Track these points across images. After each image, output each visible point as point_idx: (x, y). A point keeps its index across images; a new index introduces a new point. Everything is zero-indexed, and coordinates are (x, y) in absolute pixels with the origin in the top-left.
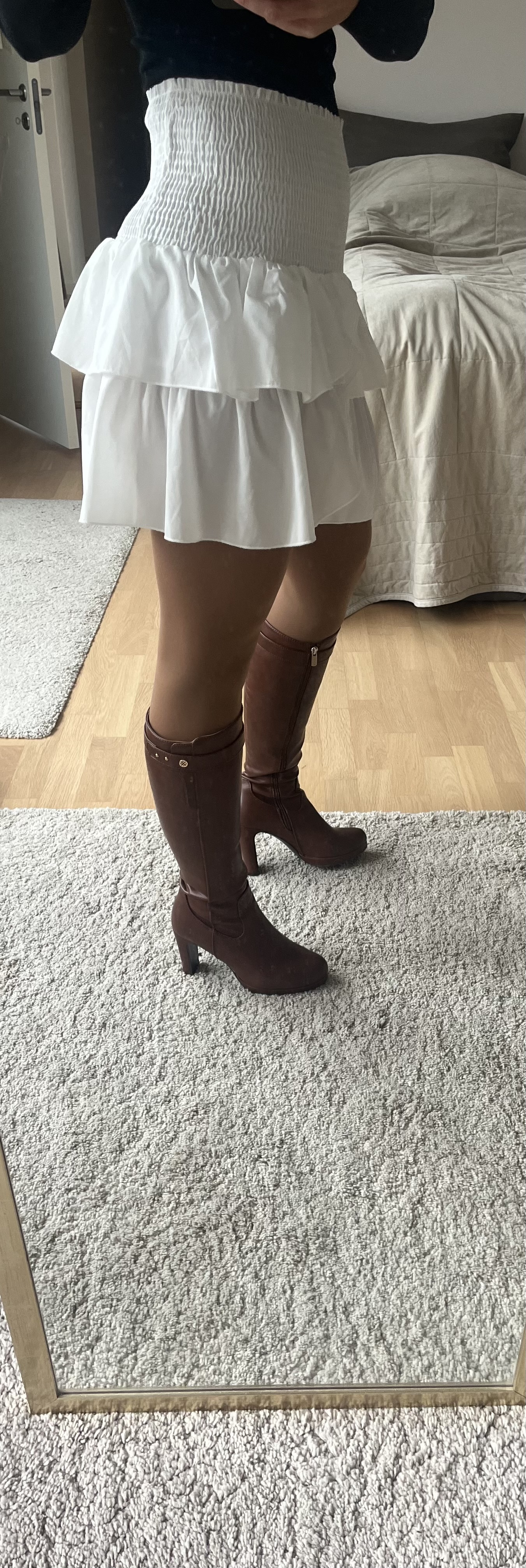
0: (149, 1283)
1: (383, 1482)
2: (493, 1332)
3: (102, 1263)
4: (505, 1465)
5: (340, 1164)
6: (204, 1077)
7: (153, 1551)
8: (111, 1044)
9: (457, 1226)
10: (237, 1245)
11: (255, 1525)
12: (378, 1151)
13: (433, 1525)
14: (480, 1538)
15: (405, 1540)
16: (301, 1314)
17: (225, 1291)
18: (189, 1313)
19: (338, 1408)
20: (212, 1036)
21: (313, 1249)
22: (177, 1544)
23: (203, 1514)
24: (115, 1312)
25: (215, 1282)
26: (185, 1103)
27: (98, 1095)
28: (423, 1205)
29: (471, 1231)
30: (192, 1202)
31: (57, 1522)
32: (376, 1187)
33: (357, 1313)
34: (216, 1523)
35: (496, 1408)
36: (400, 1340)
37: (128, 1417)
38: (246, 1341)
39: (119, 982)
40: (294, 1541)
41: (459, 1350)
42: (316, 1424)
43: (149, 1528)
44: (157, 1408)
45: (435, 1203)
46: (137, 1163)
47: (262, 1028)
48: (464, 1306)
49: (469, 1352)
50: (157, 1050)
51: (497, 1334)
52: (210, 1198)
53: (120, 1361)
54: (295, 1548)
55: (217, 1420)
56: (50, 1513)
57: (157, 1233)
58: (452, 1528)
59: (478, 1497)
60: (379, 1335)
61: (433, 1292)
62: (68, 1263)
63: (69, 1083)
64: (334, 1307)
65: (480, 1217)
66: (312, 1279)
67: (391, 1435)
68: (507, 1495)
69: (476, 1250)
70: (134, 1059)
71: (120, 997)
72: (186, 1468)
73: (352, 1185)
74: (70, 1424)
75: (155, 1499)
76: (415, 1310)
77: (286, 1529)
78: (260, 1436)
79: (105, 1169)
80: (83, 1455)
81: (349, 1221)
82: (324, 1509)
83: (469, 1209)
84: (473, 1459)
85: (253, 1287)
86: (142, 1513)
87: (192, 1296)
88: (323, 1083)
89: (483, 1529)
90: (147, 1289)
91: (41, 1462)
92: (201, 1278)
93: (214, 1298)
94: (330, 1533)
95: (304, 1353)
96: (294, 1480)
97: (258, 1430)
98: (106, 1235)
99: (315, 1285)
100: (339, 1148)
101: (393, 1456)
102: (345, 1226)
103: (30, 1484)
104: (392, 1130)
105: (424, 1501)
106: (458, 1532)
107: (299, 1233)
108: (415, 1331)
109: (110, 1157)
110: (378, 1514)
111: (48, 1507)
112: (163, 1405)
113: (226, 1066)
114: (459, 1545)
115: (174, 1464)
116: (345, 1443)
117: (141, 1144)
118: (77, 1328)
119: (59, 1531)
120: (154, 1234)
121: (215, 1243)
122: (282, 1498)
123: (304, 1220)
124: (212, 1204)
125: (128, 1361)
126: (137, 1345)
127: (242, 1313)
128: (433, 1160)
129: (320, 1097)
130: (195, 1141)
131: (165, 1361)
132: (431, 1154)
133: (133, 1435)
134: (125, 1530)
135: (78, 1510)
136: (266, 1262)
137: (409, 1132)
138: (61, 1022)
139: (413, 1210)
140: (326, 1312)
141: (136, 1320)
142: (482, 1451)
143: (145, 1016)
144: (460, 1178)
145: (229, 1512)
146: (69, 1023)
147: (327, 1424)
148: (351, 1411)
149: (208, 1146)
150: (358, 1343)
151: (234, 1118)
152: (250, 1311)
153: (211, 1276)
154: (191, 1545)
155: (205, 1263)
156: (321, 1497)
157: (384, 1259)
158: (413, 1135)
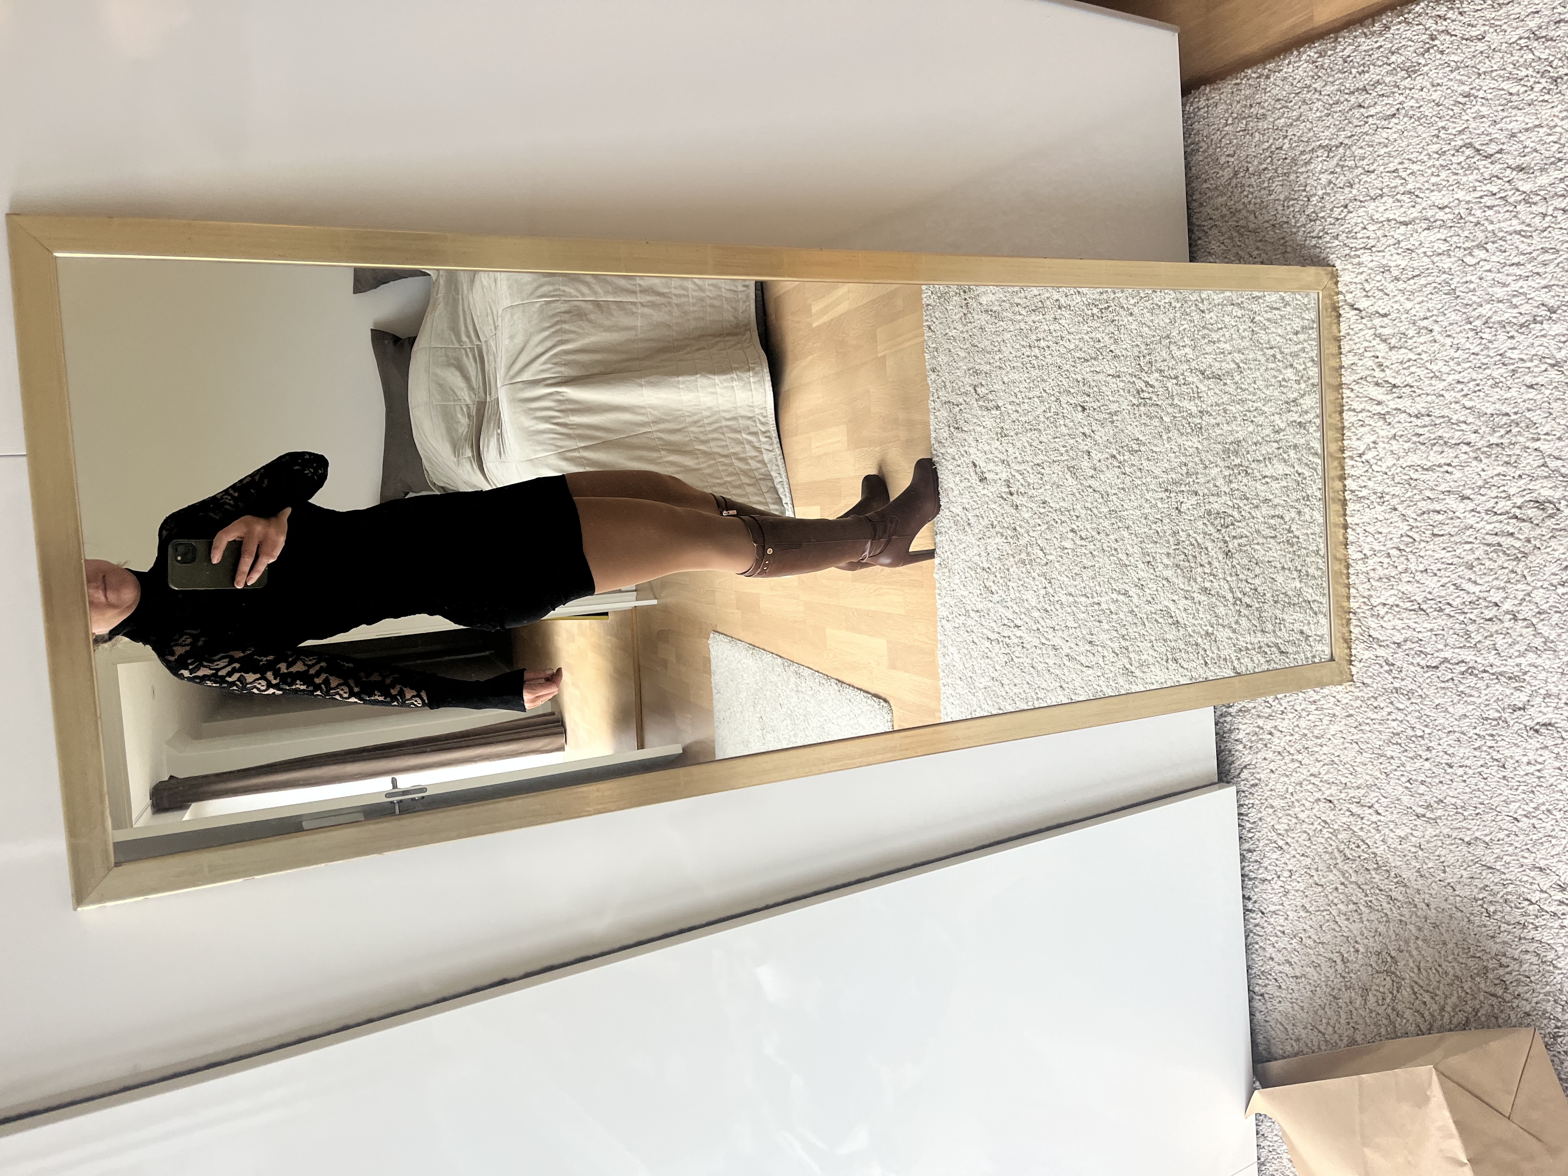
0: (1265, 594)
1: (1395, 395)
2: (1289, 309)
3: (1252, 633)
4: (1381, 294)
5: (1180, 441)
6: (1124, 557)
7: (1448, 579)
8: (1104, 637)
9: (1219, 341)
10: (1236, 524)
11: (1429, 498)
12: (1170, 410)
13: (1426, 352)
14: (1435, 312)
15: (1438, 374)
16: (1280, 469)
17: (1267, 532)
18: (1283, 561)
19: (1343, 435)
20: (1095, 553)
21: (1237, 461)
22: (1443, 560)
23: (1421, 540)
24: (1283, 620)
25: (1261, 540)
26: (1144, 573)
27: (1139, 644)
28: (1205, 370)
29: (1221, 328)
30: (1210, 563)
31: (1429, 656)
32: (1194, 410)
33: (1279, 422)
34: (1427, 530)
35: (1340, 304)
36: (1296, 386)
37: (1354, 605)
38: (1299, 513)
39: (1061, 632)
40: (1440, 466)
41: (1302, 337)
42: (1355, 452)
43: (1432, 583)
44: (1346, 581)
45: (1204, 360)
46: (1185, 610)
47: (1089, 512)
48: (1273, 333)
49: (1303, 328)
50: (1107, 598)
51: (1289, 305)
52: (1206, 549)
53: (1315, 613)
54: (1445, 464)
55: (1353, 533)
56: (1423, 663)
57: (1231, 589)
58: (1428, 336)
59: (1406, 316)
60: (1292, 404)
61: (1263, 360)
62: (1252, 660)
63: (1133, 669)
64: (1276, 441)
65: (1212, 321)
66: (1258, 461)
67: (1361, 390)
68: (1402, 291)
69: (1234, 324)
70: (1114, 616)
71: (1071, 631)
72: (1389, 556)
73: (1193, 431)
74: (1359, 650)
75: (1411, 579)
76: (1276, 373)
77: (1430, 472)
78: (1364, 497)
79: (1190, 636)
80: (1382, 639)
81: (1219, 432)
82: (1414, 443)
83: (1206, 331)
84: (1377, 321)
85: (1265, 510)
86: (1422, 589)
87: (1271, 559)
88: (1126, 458)
89: (1429, 310)
90: (1268, 595)
91: (1386, 671)
92: (1260, 554)
93: (1272, 541)
94: (1433, 436)
95: (1307, 464)
96: (1395, 467)
97: (1360, 499)
98: (1234, 631)
99: (1261, 458)
100: (1169, 442)
101: (1376, 387)
102: (1221, 435)
103: (1403, 680)
104: (1155, 398)
105: (1409, 360)
106: (1431, 331)
107: (1227, 473)
108: (1289, 373)
109: (1182, 631)
110: (1419, 398)
111: (1419, 665)
112: (1344, 577)
113: (1116, 540)
114: (1440, 329)
115: (1385, 566)
116: (1368, 428)
117: (1172, 607)
118: (1295, 649)
119: (1436, 654)
120: (1232, 592)
121: (1236, 542)
122: (1408, 477)
123: (1219, 469)
124: (1209, 545)
125: (1315, 606)
126: (1305, 601)
127: (1282, 517)
128: (1174, 362)
129: (1135, 460)
130: (1168, 563)
131: (1314, 577)
132: (1170, 365)
133: (1365, 600)
134: (1433, 602)
135: (1421, 640)
136: (1247, 499)
137: (1156, 384)
138: (1090, 678)
139: (1210, 378)
140: (1279, 448)
141: (1289, 603)
142: (1372, 314)
143: (1084, 609)
144: (1185, 339)
145: (1419, 519)
146: (1090, 671)
147: (1355, 443)
148: (1346, 424)
149: (1171, 552)
150: (1298, 420)
151: (1152, 531)
152: (1279, 511)
153: (1258, 544)
154: (1444, 549)
155: (1250, 549)
156: (1407, 446)
157: (1243, 401)
158: (1157, 380)
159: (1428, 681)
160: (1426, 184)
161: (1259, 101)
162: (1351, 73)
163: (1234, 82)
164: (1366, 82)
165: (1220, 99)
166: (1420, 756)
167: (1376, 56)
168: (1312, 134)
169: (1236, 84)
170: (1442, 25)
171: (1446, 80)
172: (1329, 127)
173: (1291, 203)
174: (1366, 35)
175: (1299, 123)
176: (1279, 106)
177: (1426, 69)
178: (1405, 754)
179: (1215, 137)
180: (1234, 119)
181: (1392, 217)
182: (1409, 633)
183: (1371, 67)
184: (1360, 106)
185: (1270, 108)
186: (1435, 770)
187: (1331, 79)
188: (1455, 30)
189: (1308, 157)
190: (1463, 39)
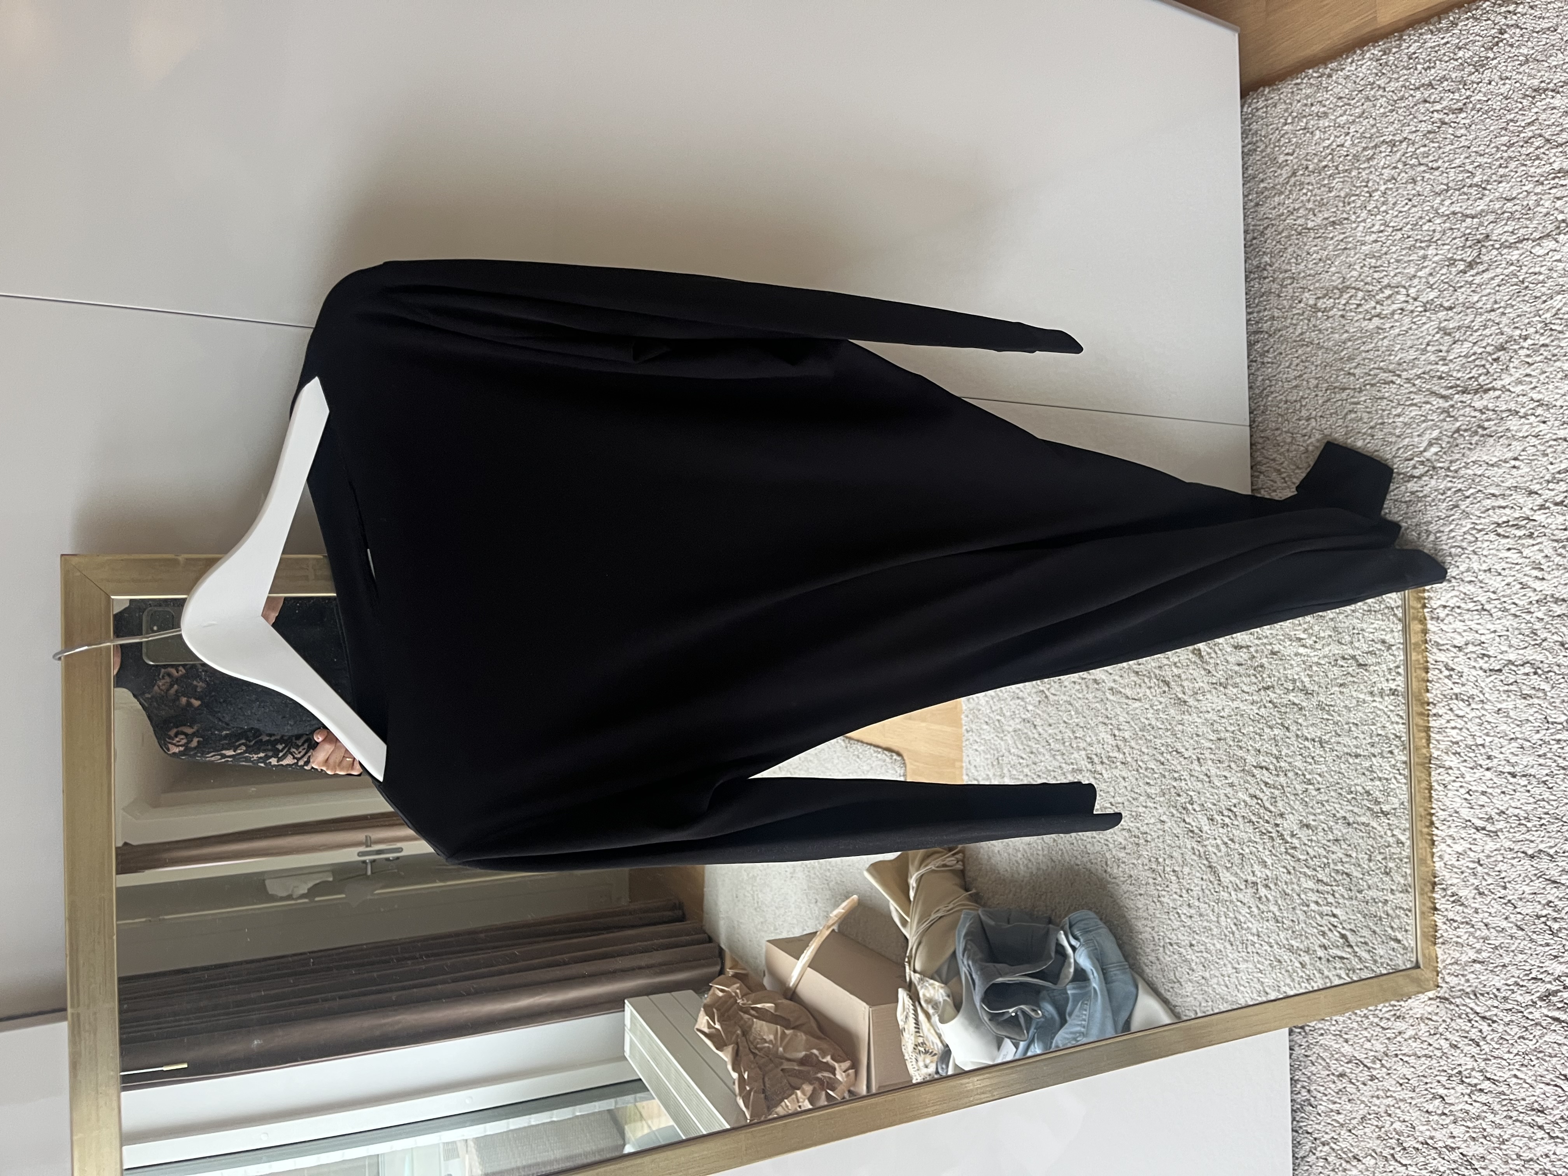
159: (1490, 685)
160: (1494, 176)
161: (1320, 99)
162: (1416, 69)
163: (1294, 82)
164: (1432, 78)
165: (1280, 99)
166: (1481, 766)
167: (1443, 51)
168: (1375, 130)
169: (1296, 84)
170: (1512, 19)
171: (1515, 73)
172: (1393, 123)
173: (1353, 198)
174: (1432, 32)
175: (1361, 119)
176: (1341, 104)
177: (1495, 62)
178: (1465, 764)
179: (1273, 137)
180: (1294, 118)
181: (1458, 209)
182: (1470, 636)
183: (1438, 62)
184: (1425, 101)
185: (1331, 106)
186: (1495, 780)
187: (1396, 76)
188: (1525, 23)
189: (1370, 152)
190: (1533, 32)
